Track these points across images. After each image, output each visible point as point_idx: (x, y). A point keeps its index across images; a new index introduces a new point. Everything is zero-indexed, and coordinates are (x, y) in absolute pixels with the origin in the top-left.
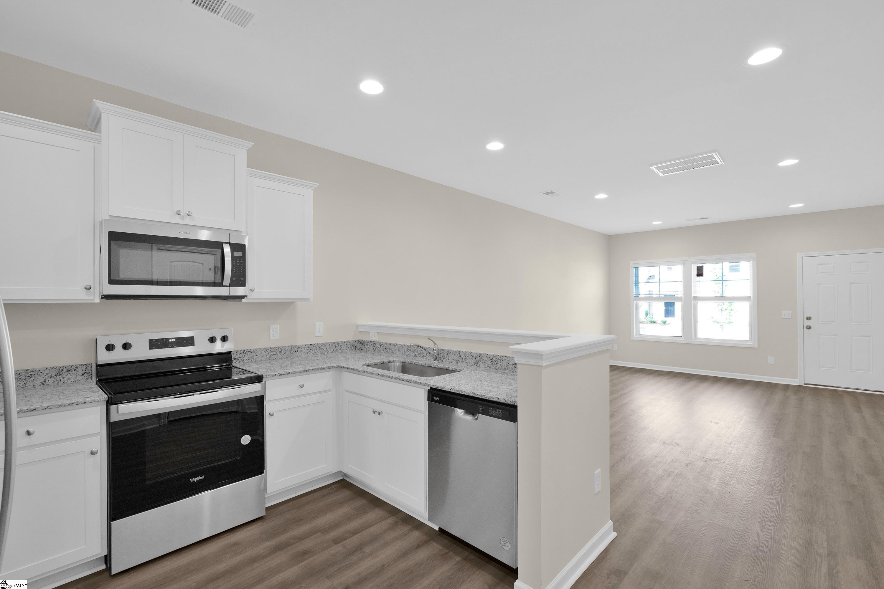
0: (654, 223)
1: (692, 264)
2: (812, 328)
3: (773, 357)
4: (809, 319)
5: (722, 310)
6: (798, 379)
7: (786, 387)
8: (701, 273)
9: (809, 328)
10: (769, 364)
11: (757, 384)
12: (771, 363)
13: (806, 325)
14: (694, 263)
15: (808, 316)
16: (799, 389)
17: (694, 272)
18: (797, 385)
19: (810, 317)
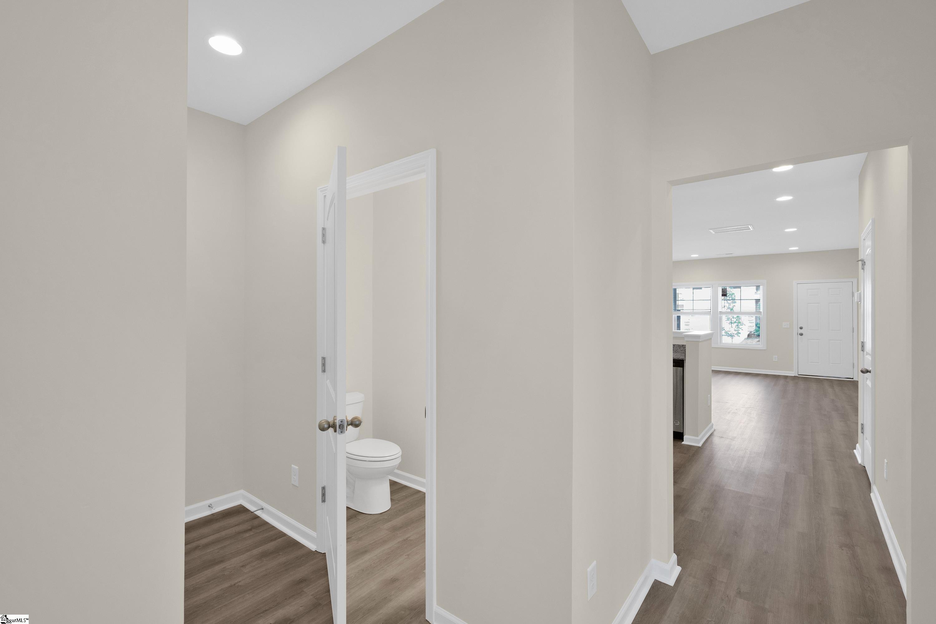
0: (692, 256)
1: (718, 286)
2: (803, 335)
3: (777, 356)
4: (801, 328)
5: (732, 323)
6: (793, 371)
7: (786, 377)
8: (725, 294)
9: (801, 335)
10: (774, 361)
11: (766, 376)
12: (776, 361)
13: (800, 333)
14: (720, 287)
15: (801, 326)
16: (794, 378)
17: (720, 293)
18: (794, 376)
19: (802, 327)
